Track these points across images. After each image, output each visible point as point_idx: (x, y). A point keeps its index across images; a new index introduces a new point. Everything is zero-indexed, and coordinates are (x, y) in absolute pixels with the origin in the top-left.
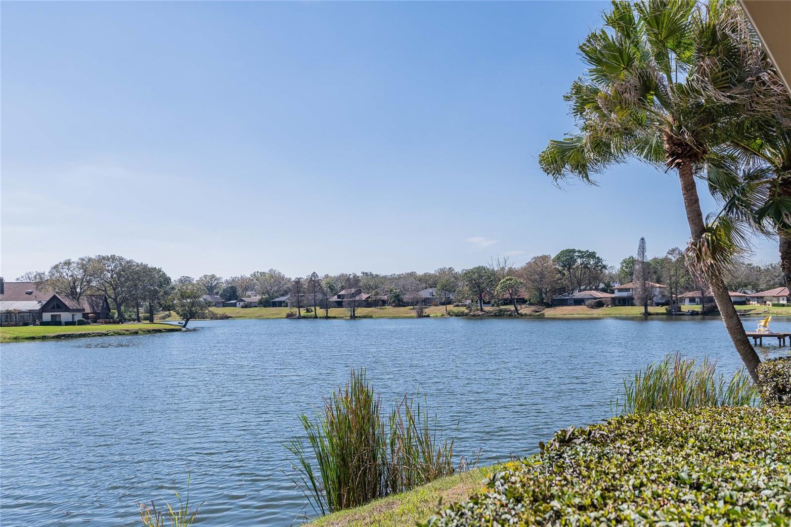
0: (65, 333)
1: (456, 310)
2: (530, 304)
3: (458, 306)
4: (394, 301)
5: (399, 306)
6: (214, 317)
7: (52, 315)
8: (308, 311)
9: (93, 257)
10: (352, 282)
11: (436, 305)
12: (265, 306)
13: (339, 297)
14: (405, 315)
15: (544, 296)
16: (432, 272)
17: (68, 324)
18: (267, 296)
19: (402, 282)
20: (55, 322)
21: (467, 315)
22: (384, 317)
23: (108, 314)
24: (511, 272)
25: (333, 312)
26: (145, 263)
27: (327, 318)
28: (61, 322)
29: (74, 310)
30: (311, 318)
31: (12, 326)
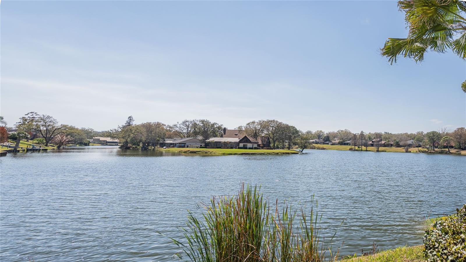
0: (245, 152)
1: (423, 149)
2: (455, 148)
3: (423, 148)
4: (396, 145)
5: (398, 147)
6: (319, 148)
7: (244, 145)
8: (359, 147)
9: (265, 120)
10: (378, 136)
11: (414, 147)
12: (341, 145)
13: (373, 142)
14: (401, 151)
15: (461, 145)
16: (413, 133)
17: (250, 148)
18: (342, 140)
19: (400, 137)
20: (245, 147)
21: (427, 152)
22: (391, 152)
23: (269, 145)
24: (447, 134)
25: (369, 148)
26: (287, 124)
27: (367, 151)
28: (247, 147)
29: (253, 143)
30: (359, 150)
31: (226, 148)
